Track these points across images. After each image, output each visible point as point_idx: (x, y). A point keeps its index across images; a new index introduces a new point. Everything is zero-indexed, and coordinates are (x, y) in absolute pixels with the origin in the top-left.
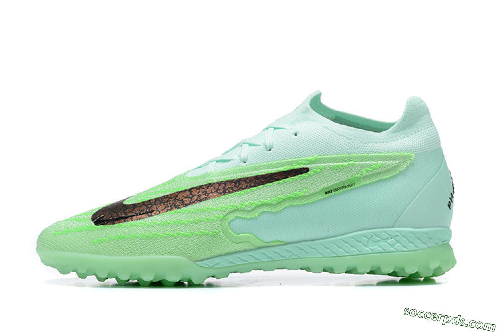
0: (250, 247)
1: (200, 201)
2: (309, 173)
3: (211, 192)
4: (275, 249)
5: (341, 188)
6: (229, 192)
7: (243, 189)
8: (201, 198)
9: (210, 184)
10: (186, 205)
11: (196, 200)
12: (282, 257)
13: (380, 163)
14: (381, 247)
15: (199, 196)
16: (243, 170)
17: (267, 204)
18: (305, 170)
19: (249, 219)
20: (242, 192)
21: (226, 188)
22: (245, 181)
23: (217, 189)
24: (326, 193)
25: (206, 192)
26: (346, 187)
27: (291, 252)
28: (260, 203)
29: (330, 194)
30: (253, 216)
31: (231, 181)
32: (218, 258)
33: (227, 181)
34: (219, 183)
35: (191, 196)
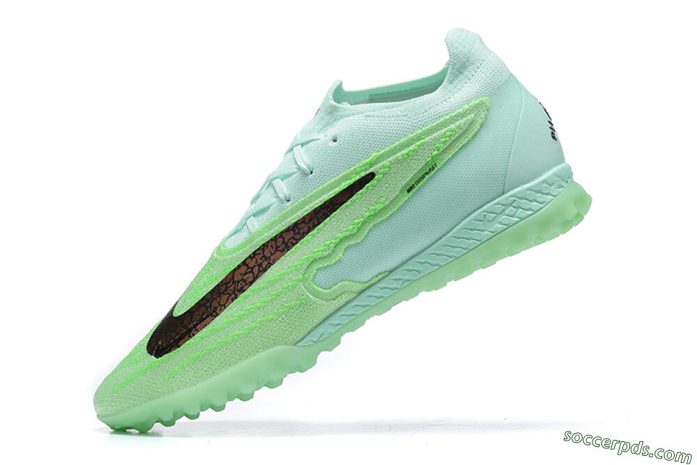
0: (351, 297)
1: (265, 270)
2: (376, 177)
3: (272, 254)
4: (382, 285)
5: (423, 177)
6: (293, 245)
7: (308, 233)
8: (264, 267)
9: (264, 245)
10: (251, 283)
11: (259, 271)
12: (392, 289)
13: (453, 126)
14: (500, 223)
15: (260, 265)
16: (293, 211)
17: (347, 238)
18: (371, 176)
19: (334, 264)
20: (308, 237)
21: (286, 241)
22: (303, 222)
23: (277, 247)
24: (408, 191)
25: (264, 256)
26: (427, 173)
27: (400, 279)
28: (338, 240)
29: (413, 191)
30: (337, 258)
31: (287, 230)
32: (321, 326)
33: (282, 233)
34: (275, 239)
35: (250, 270)
